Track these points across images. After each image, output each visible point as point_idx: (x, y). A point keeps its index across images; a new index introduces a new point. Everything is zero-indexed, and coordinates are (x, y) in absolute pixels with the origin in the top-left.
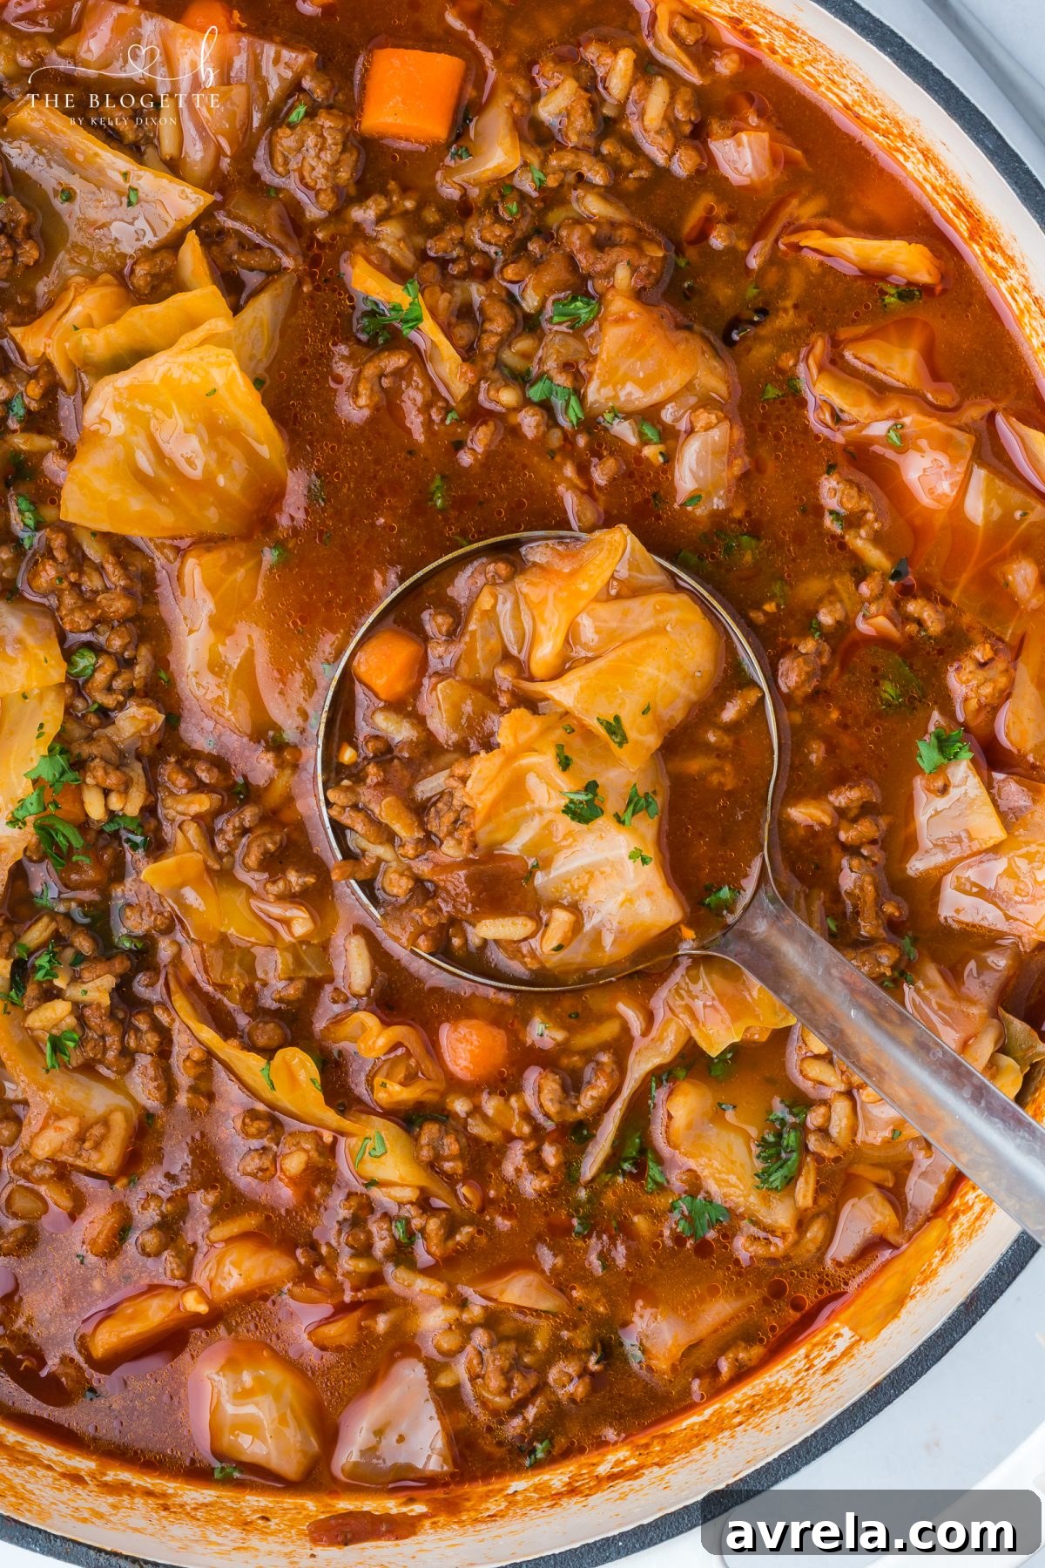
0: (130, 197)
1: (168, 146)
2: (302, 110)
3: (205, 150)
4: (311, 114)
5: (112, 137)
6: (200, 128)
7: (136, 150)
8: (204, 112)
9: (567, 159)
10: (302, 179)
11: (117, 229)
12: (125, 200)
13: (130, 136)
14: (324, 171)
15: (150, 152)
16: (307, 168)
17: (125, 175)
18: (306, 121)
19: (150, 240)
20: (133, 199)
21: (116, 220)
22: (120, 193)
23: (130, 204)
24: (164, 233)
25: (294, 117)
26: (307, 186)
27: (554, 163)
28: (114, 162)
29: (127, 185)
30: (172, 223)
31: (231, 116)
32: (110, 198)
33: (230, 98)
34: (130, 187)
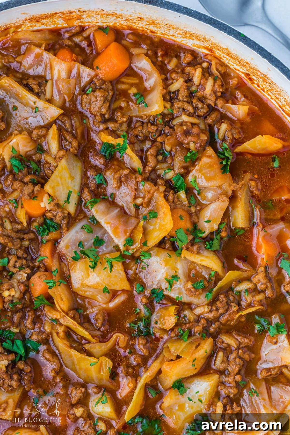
0: (36, 110)
1: (48, 95)
2: (90, 89)
3: (60, 98)
4: (94, 91)
5: (31, 90)
6: (59, 91)
7: (38, 95)
8: (61, 86)
9: (180, 104)
10: (90, 111)
11: (31, 120)
12: (34, 110)
13: (36, 90)
14: (97, 109)
15: (42, 96)
16: (92, 108)
17: (35, 103)
18: (92, 93)
19: (42, 124)
20: (37, 111)
21: (31, 116)
22: (33, 109)
23: (35, 112)
24: (46, 122)
25: (88, 92)
26: (92, 114)
27: (176, 106)
28: (31, 98)
29: (35, 106)
30: (49, 119)
31: (69, 89)
32: (29, 110)
33: (70, 83)
34: (36, 107)
